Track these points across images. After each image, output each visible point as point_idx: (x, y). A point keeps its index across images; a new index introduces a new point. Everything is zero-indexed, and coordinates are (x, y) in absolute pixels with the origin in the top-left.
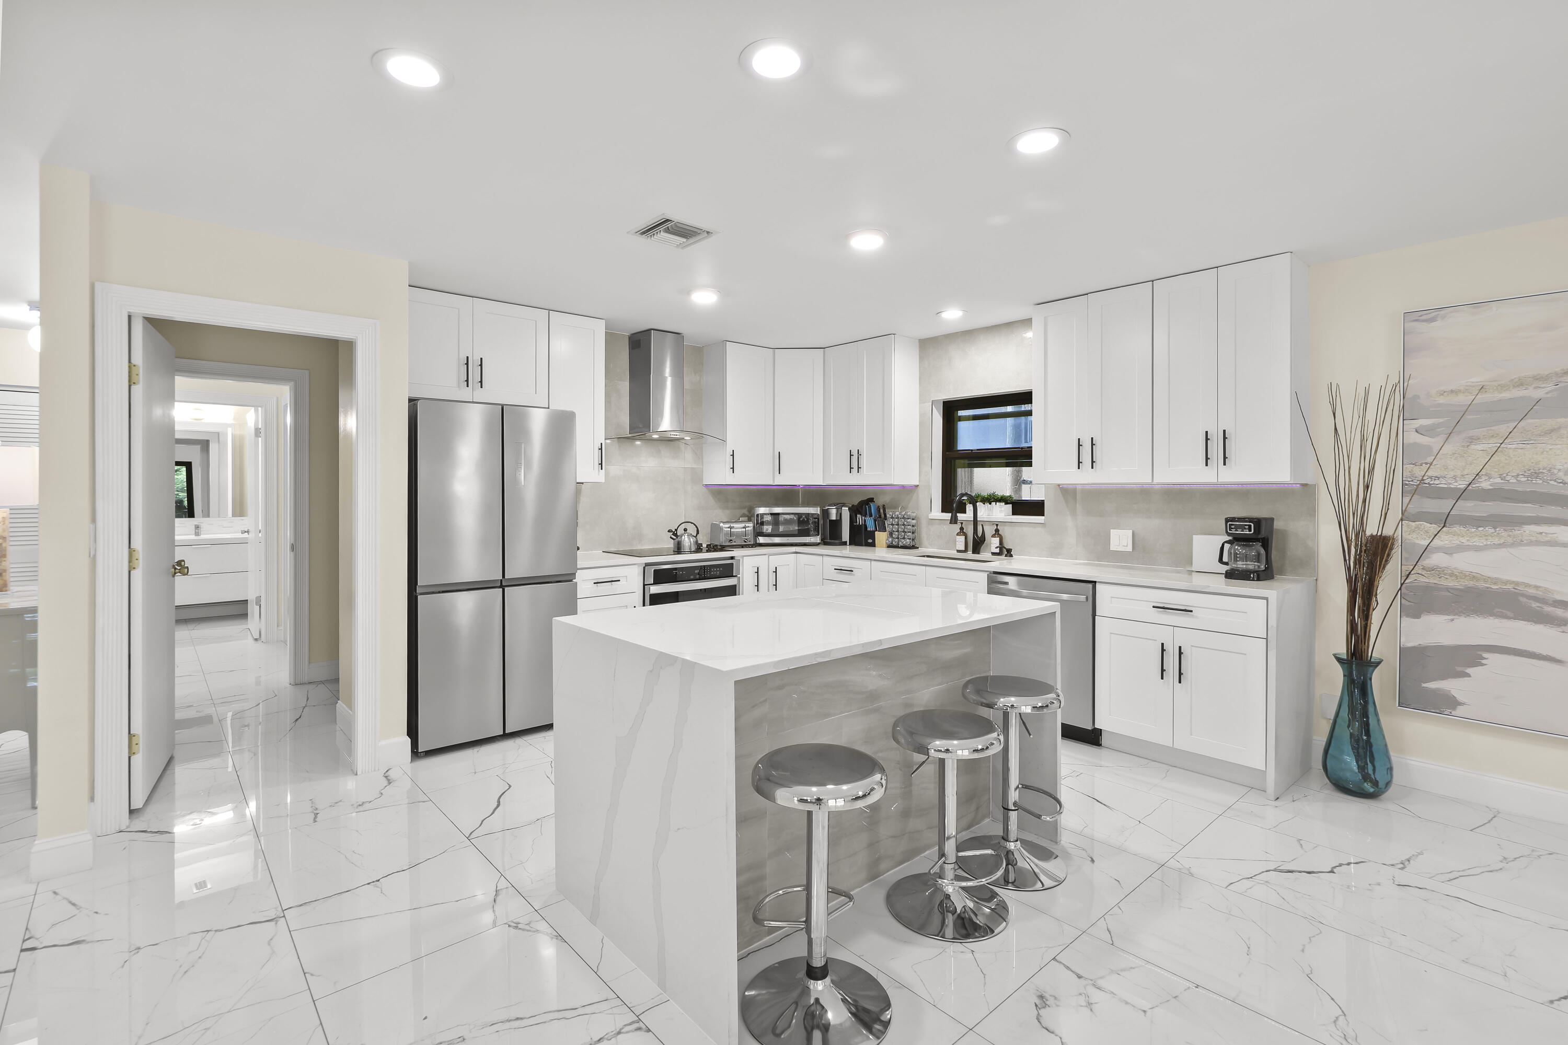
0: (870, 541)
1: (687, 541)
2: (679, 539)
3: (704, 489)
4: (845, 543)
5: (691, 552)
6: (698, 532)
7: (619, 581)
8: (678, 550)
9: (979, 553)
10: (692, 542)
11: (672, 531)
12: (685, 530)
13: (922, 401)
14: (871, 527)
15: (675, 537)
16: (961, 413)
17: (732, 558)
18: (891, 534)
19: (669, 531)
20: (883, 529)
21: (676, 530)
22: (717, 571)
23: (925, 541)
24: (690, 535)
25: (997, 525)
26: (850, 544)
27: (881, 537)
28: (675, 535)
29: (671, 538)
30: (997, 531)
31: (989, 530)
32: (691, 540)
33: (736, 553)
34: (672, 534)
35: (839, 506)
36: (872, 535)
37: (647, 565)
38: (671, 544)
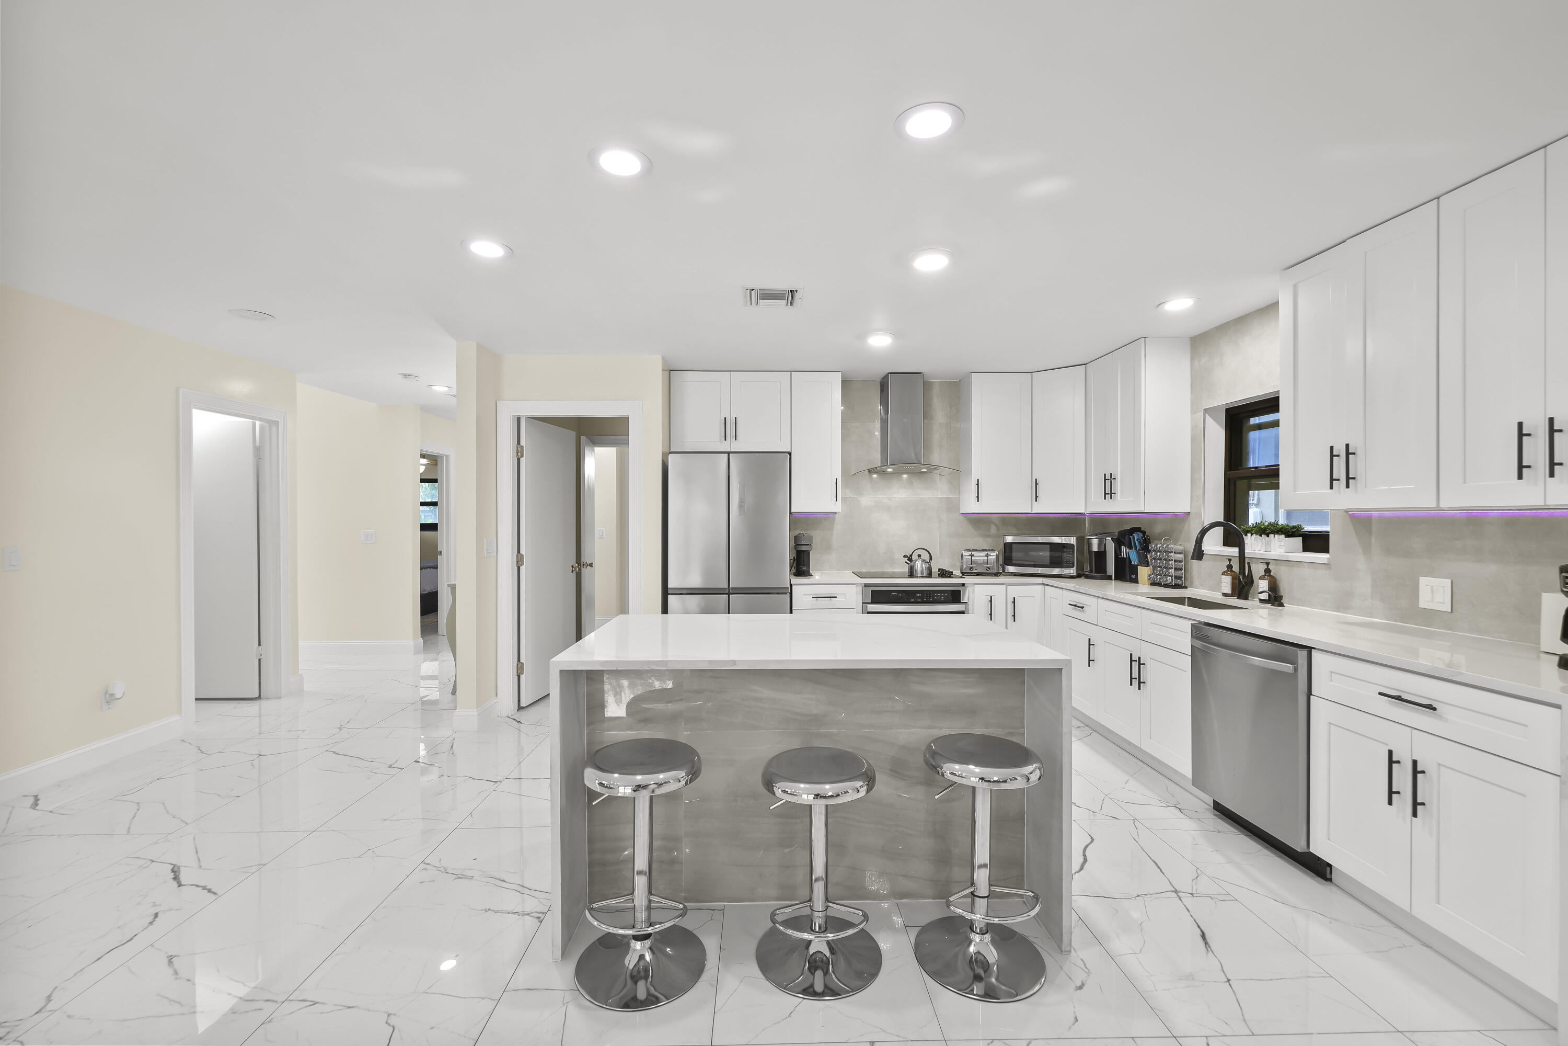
0: (1133, 576)
1: (919, 566)
2: (912, 563)
3: (962, 517)
4: (1110, 578)
5: (922, 577)
6: (931, 559)
7: (836, 597)
8: (911, 574)
9: (1246, 598)
10: (924, 568)
11: (907, 557)
12: (919, 556)
13: (1194, 411)
14: (1135, 561)
15: (909, 562)
16: (1254, 421)
17: (963, 585)
18: (1154, 568)
19: (904, 557)
20: (1147, 564)
21: (911, 556)
22: (941, 596)
23: (1196, 581)
24: (924, 561)
25: (1268, 564)
26: (1116, 579)
27: (1144, 572)
28: (910, 559)
29: (906, 562)
30: (1268, 571)
31: (1258, 570)
32: (924, 566)
33: (967, 580)
34: (908, 560)
35: (1102, 535)
36: (1134, 570)
37: (866, 585)
38: (906, 569)
